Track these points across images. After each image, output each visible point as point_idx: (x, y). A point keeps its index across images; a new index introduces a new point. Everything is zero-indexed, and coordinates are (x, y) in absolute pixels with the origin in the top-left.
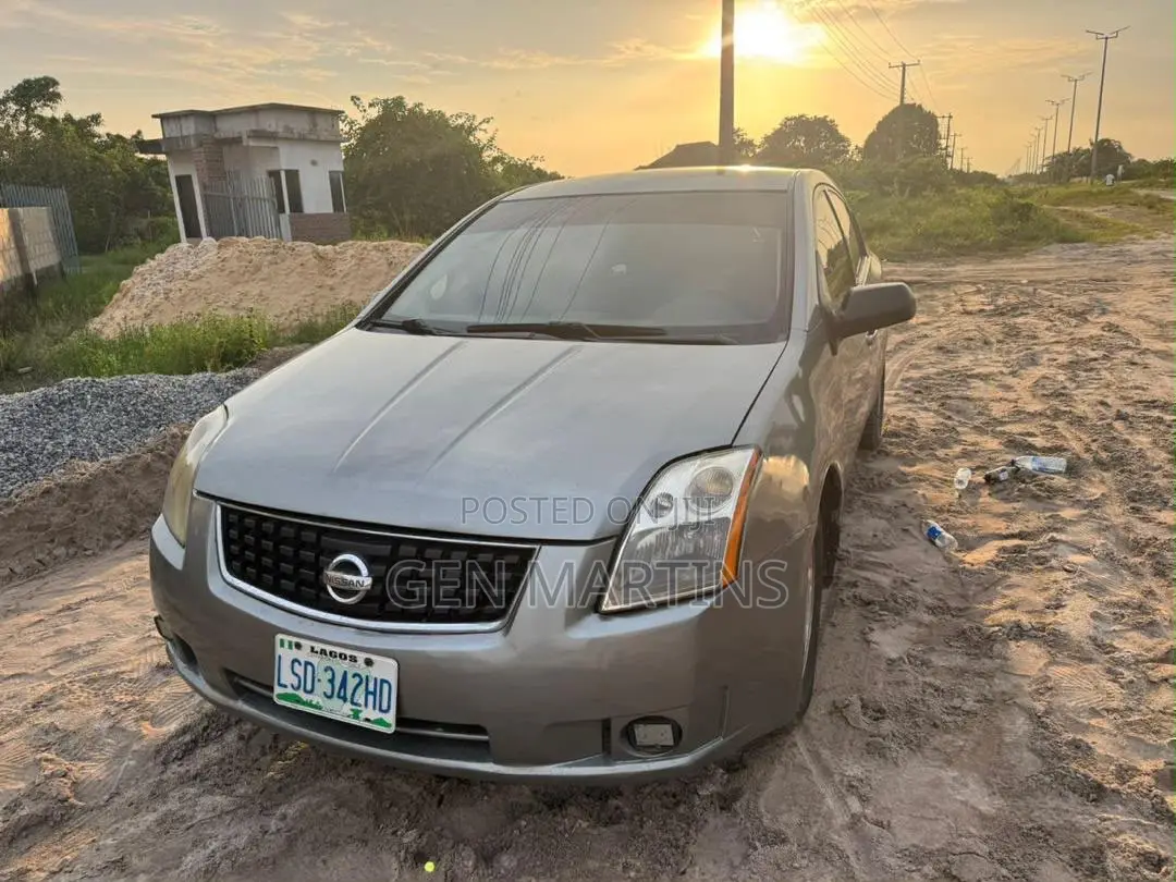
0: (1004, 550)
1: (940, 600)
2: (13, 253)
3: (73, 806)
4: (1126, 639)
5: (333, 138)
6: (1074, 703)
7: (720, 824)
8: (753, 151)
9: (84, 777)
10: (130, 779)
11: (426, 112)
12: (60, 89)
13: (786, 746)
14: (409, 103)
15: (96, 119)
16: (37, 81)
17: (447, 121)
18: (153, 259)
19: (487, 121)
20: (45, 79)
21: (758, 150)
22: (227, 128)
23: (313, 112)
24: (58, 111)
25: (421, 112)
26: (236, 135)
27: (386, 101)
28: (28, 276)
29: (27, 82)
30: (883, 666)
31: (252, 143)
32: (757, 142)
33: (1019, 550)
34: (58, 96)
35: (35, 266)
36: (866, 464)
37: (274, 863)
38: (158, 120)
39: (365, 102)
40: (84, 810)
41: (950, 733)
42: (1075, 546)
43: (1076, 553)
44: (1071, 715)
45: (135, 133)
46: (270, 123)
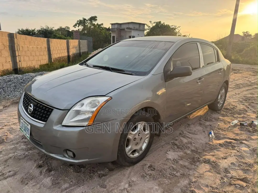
0: (226, 142)
1: (197, 149)
2: (78, 48)
3: (4, 141)
4: (237, 172)
5: (143, 30)
6: (203, 182)
7: (97, 180)
8: (251, 37)
9: (9, 137)
10: (16, 139)
11: (165, 25)
12: (97, 18)
13: (125, 169)
14: (162, 23)
15: (102, 24)
16: (94, 17)
17: (170, 27)
18: (95, 51)
19: (179, 27)
20: (95, 16)
21: (252, 37)
22: (123, 27)
23: (140, 24)
24: (95, 23)
25: (164, 25)
26: (124, 28)
27: (157, 22)
28: (80, 53)
29: (92, 17)
30: (165, 159)
31: (127, 30)
32: (253, 35)
33: (230, 143)
34: (96, 20)
35: (82, 51)
36: (211, 114)
37: (20, 159)
38: (111, 25)
39: (153, 22)
40: (6, 142)
41: (166, 179)
42: (248, 146)
43: (246, 147)
44: (200, 185)
45: (109, 27)
46: (131, 26)
